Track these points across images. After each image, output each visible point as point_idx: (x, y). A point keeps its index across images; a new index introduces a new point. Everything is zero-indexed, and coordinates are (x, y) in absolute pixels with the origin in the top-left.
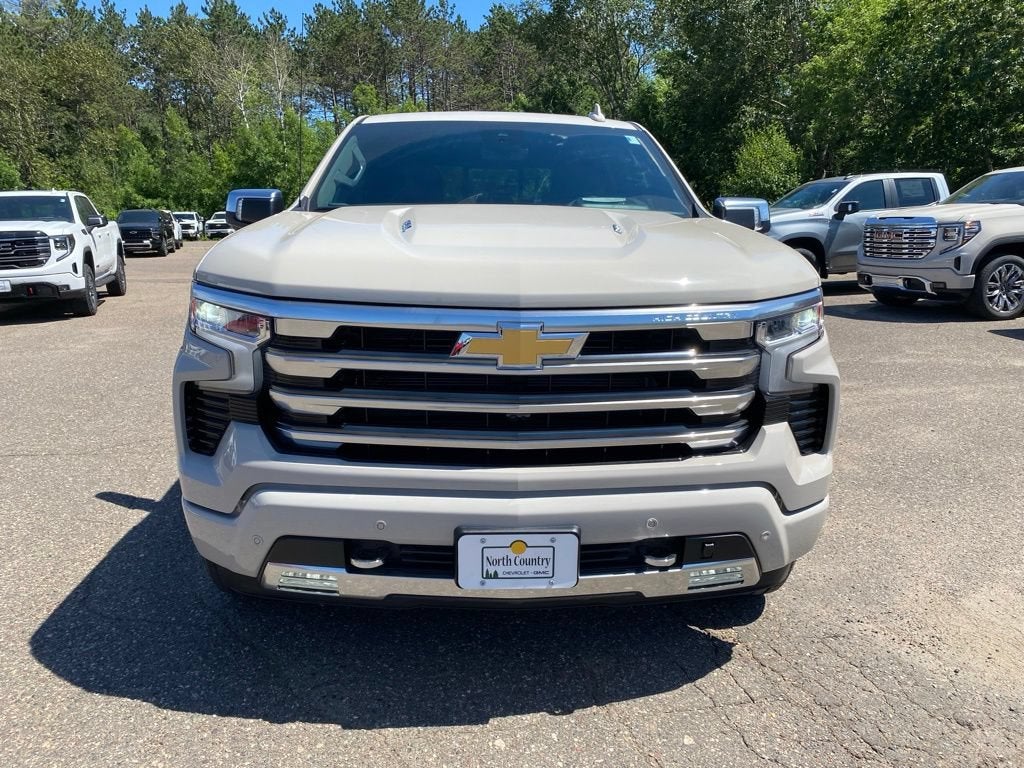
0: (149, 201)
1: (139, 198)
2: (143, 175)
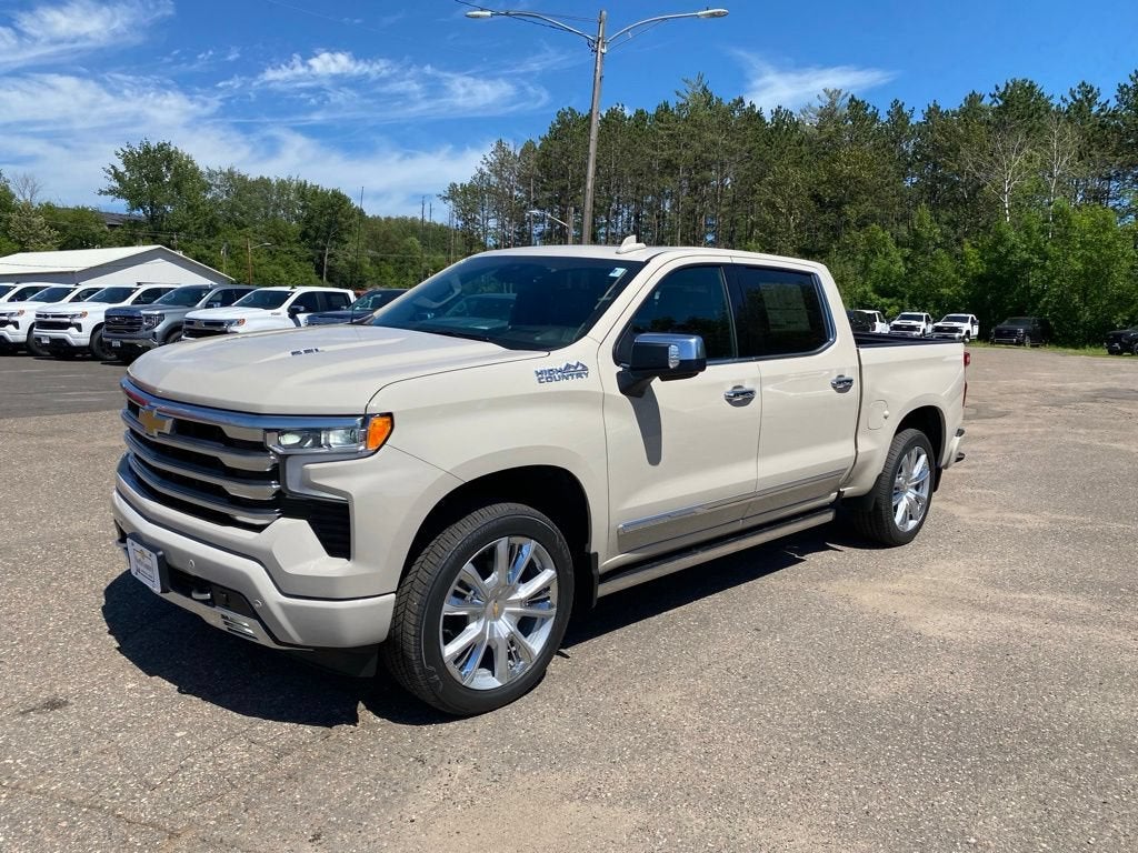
0: (884, 300)
1: (874, 296)
2: (884, 274)
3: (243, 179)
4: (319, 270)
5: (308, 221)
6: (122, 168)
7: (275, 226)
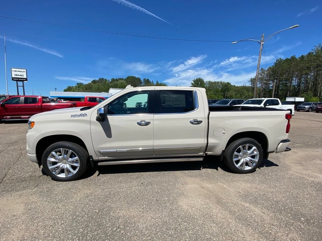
3: (211, 82)
4: (224, 97)
5: (222, 88)
6: (193, 82)
7: (216, 90)
